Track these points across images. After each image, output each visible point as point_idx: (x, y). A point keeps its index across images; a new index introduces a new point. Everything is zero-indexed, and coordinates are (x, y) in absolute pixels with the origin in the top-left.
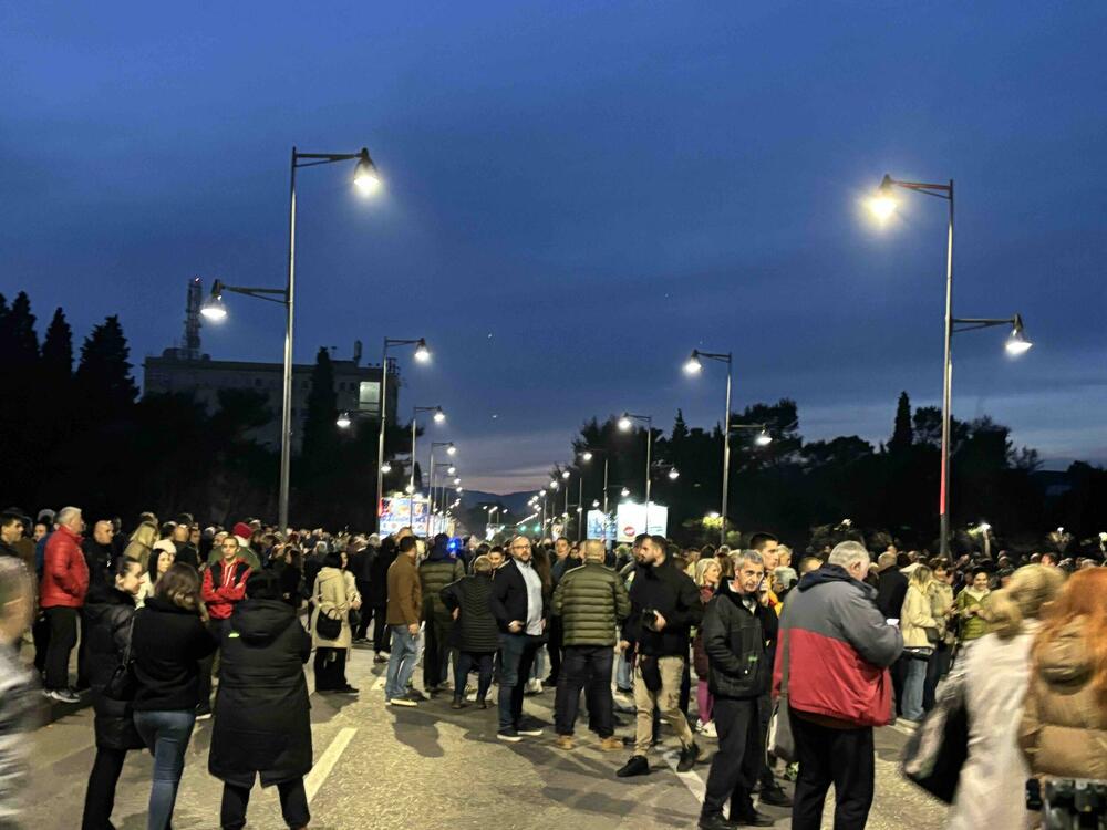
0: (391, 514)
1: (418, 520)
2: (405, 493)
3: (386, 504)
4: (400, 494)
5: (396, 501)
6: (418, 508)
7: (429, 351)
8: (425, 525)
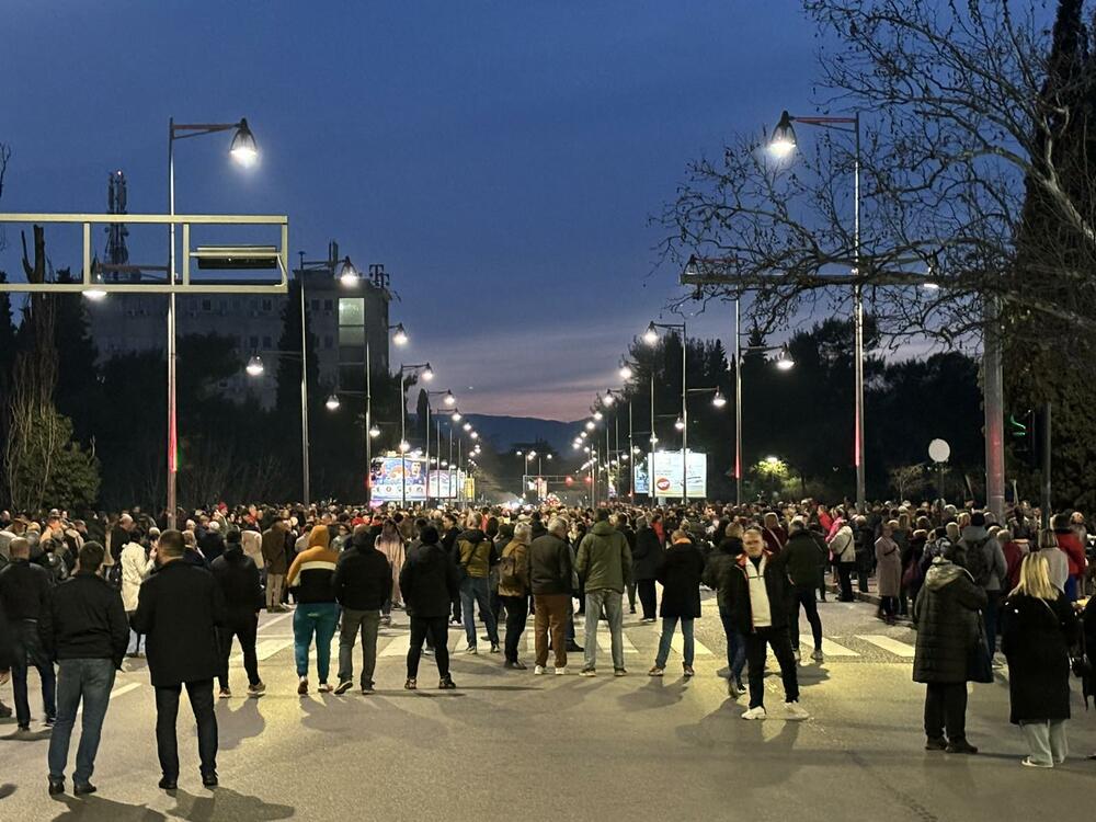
0: (384, 478)
1: (416, 482)
2: (399, 452)
3: (377, 466)
4: (393, 453)
5: (389, 460)
6: (416, 468)
7: (406, 335)
8: (424, 487)
